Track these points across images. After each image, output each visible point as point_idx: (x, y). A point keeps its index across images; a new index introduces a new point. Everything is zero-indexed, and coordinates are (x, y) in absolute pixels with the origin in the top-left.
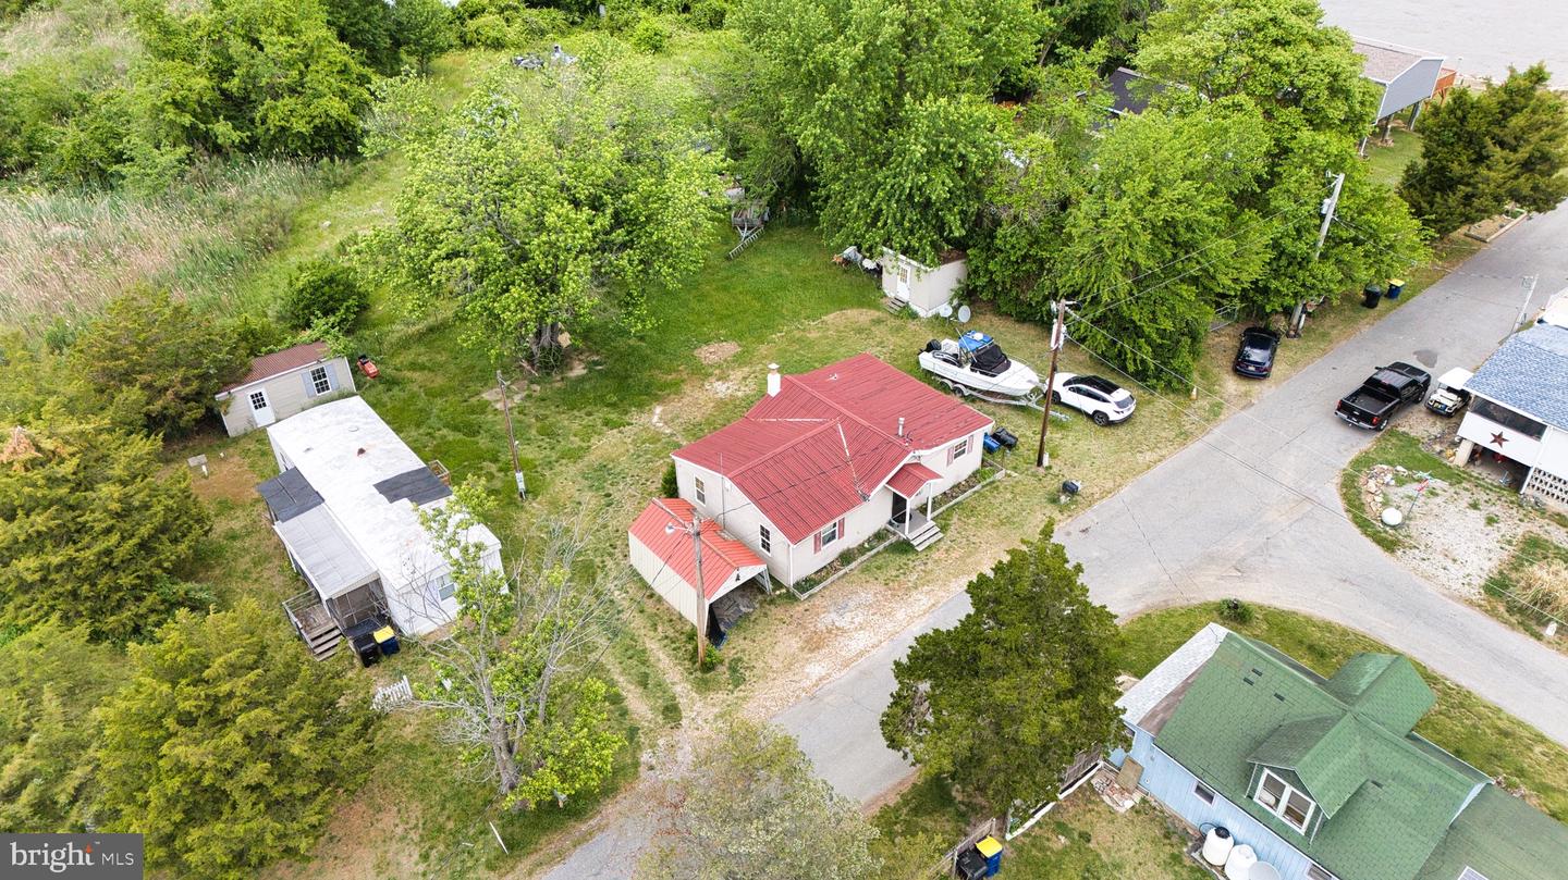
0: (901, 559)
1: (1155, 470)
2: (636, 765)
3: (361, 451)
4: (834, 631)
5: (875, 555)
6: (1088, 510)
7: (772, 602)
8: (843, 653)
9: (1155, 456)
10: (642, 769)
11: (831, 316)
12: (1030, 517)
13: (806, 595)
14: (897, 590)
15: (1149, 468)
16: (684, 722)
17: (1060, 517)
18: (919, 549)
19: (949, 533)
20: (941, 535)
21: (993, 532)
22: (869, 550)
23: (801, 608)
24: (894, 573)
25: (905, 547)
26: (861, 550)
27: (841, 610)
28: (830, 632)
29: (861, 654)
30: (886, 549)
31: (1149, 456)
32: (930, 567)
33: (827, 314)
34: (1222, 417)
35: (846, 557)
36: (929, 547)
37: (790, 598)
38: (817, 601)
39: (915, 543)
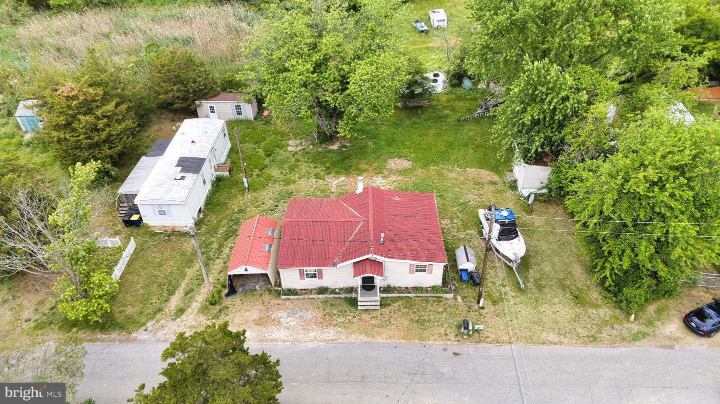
0: (346, 307)
1: (545, 348)
2: (144, 324)
3: (193, 142)
4: (277, 322)
5: (337, 298)
6: (473, 345)
7: (270, 291)
8: (266, 334)
9: (556, 339)
10: (144, 328)
11: (472, 170)
12: (437, 328)
13: (284, 297)
14: (326, 321)
15: (543, 343)
16: (179, 320)
17: (452, 338)
18: (359, 308)
19: (384, 310)
20: (378, 308)
21: (406, 322)
22: (337, 294)
23: (277, 302)
24: (335, 312)
25: (353, 302)
26: (333, 292)
27: (292, 313)
28: (273, 321)
29: (271, 340)
30: (346, 298)
31: (552, 337)
32: (355, 320)
33: (470, 168)
34: (637, 343)
35: (322, 290)
36: (366, 310)
37: (278, 294)
38: (288, 303)
39: (359, 303)
